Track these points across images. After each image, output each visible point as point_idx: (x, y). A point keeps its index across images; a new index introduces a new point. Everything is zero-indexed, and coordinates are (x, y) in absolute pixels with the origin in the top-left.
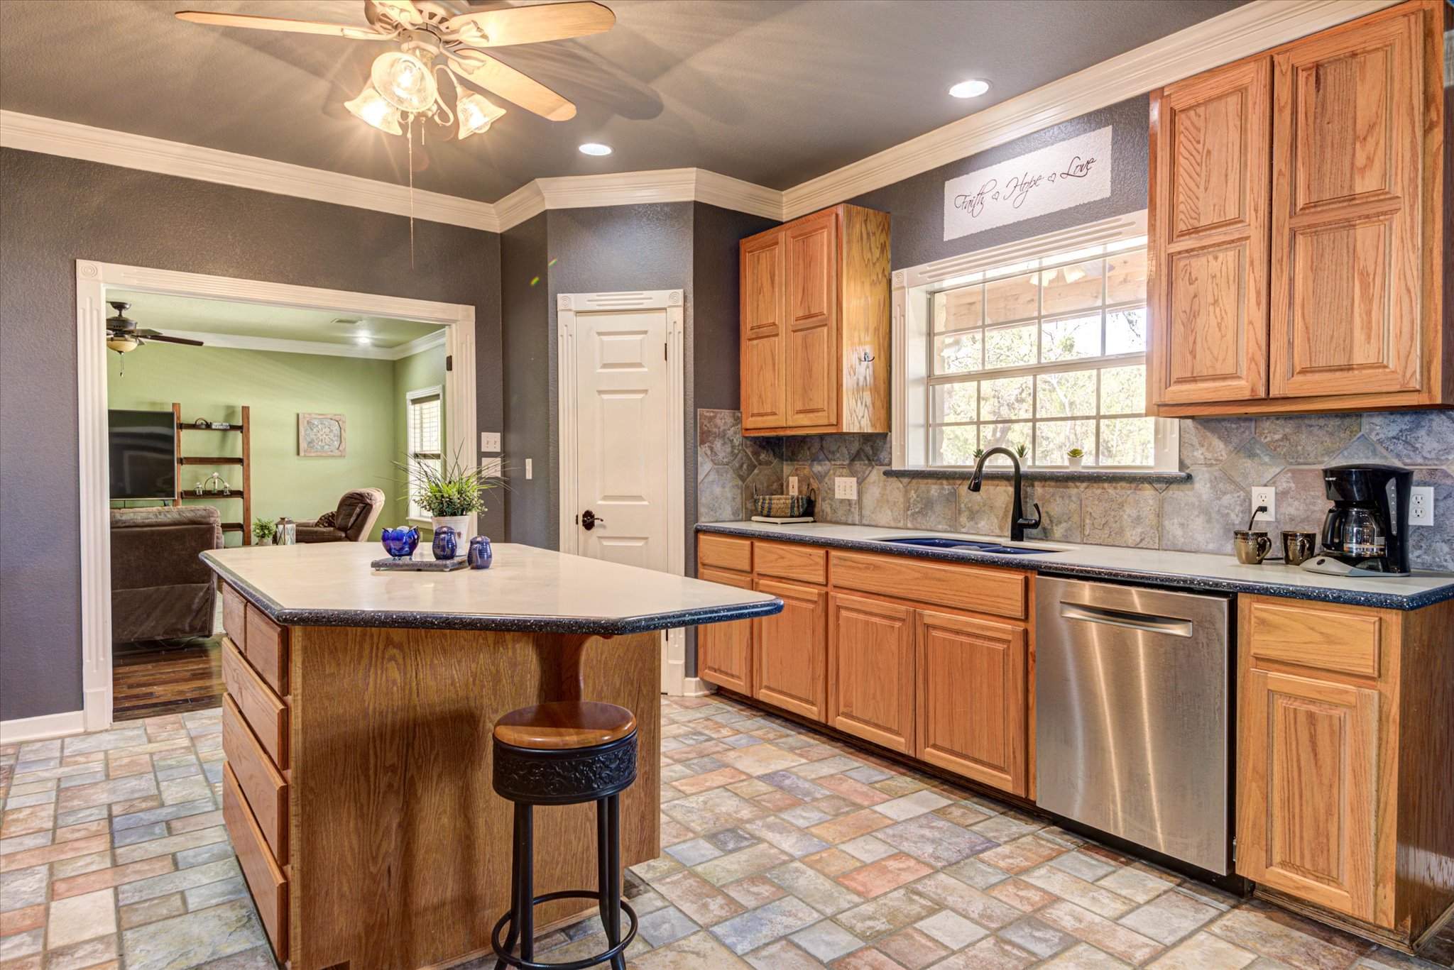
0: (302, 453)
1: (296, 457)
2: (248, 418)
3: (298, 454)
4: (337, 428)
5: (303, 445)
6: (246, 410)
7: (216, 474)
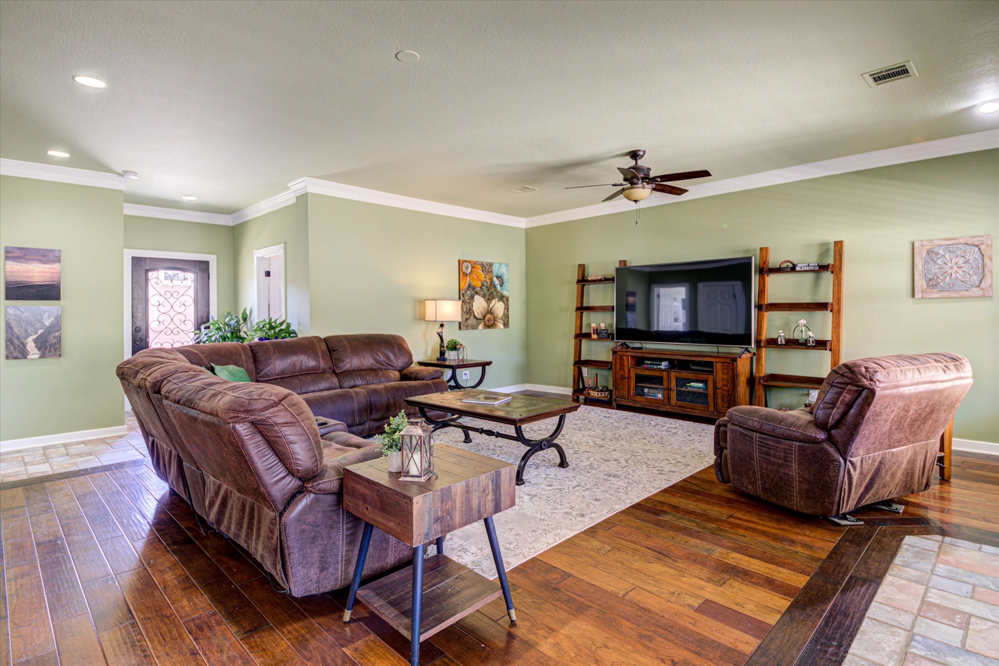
0: (918, 295)
1: (911, 300)
2: (841, 255)
3: (913, 296)
4: (977, 255)
5: (920, 283)
6: (839, 245)
7: (803, 322)
